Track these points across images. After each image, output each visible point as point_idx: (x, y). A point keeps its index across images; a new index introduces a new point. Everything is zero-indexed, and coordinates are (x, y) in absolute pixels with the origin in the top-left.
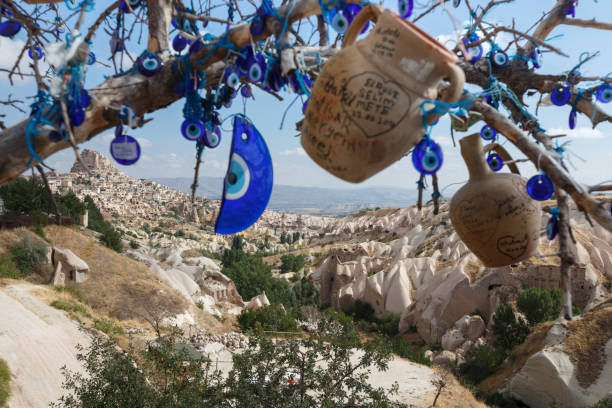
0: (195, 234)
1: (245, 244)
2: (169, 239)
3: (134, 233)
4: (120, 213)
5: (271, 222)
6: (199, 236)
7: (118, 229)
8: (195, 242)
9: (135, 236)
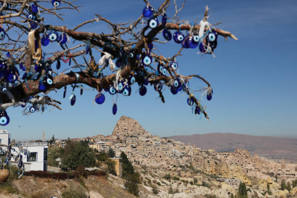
0: (207, 182)
1: (249, 190)
2: (186, 186)
3: (158, 181)
4: (147, 165)
5: (271, 171)
6: (210, 184)
7: (146, 178)
8: (206, 189)
9: (159, 184)
